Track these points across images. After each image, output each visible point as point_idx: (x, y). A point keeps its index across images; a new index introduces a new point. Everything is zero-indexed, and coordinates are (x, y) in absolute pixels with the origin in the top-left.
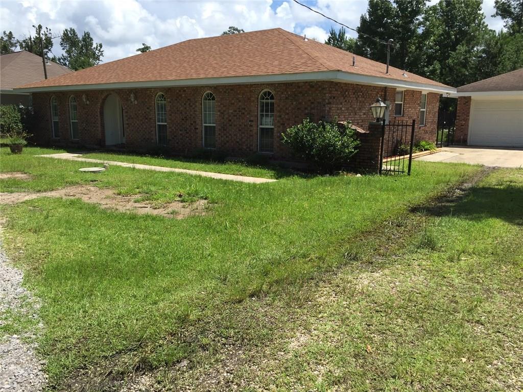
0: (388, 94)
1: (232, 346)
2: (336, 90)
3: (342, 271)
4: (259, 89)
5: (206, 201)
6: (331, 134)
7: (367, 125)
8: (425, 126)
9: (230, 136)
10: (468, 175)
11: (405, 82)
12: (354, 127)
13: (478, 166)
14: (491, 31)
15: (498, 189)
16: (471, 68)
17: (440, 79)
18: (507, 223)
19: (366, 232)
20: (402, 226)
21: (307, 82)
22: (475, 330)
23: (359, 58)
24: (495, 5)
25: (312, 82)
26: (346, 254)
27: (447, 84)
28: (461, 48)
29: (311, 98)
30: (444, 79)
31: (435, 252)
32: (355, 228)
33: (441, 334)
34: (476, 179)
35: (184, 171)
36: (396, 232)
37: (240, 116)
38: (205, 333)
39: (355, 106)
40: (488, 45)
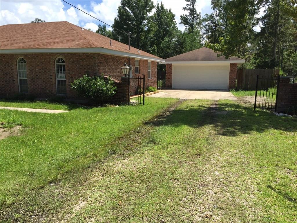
0: (130, 61)
1: (36, 216)
2: (102, 59)
3: (107, 161)
4: (55, 56)
5: (21, 127)
6: (100, 83)
7: (120, 78)
8: (151, 79)
9: (38, 85)
10: (172, 104)
11: (139, 55)
12: (113, 79)
13: (177, 99)
14: (180, 31)
15: (185, 110)
16: (172, 49)
17: (158, 54)
18: (190, 127)
19: (121, 137)
20: (140, 132)
21: (84, 53)
22: (174, 184)
23: (114, 42)
24: (180, 18)
25: (87, 53)
26: (109, 151)
27: (161, 57)
28: (166, 39)
29: (87, 63)
30: (160, 55)
31: (156, 145)
32: (115, 136)
33: (158, 188)
34: (176, 106)
35: (6, 108)
36: (137, 136)
37: (43, 72)
38: (17, 211)
39: (113, 68)
40: (179, 38)
